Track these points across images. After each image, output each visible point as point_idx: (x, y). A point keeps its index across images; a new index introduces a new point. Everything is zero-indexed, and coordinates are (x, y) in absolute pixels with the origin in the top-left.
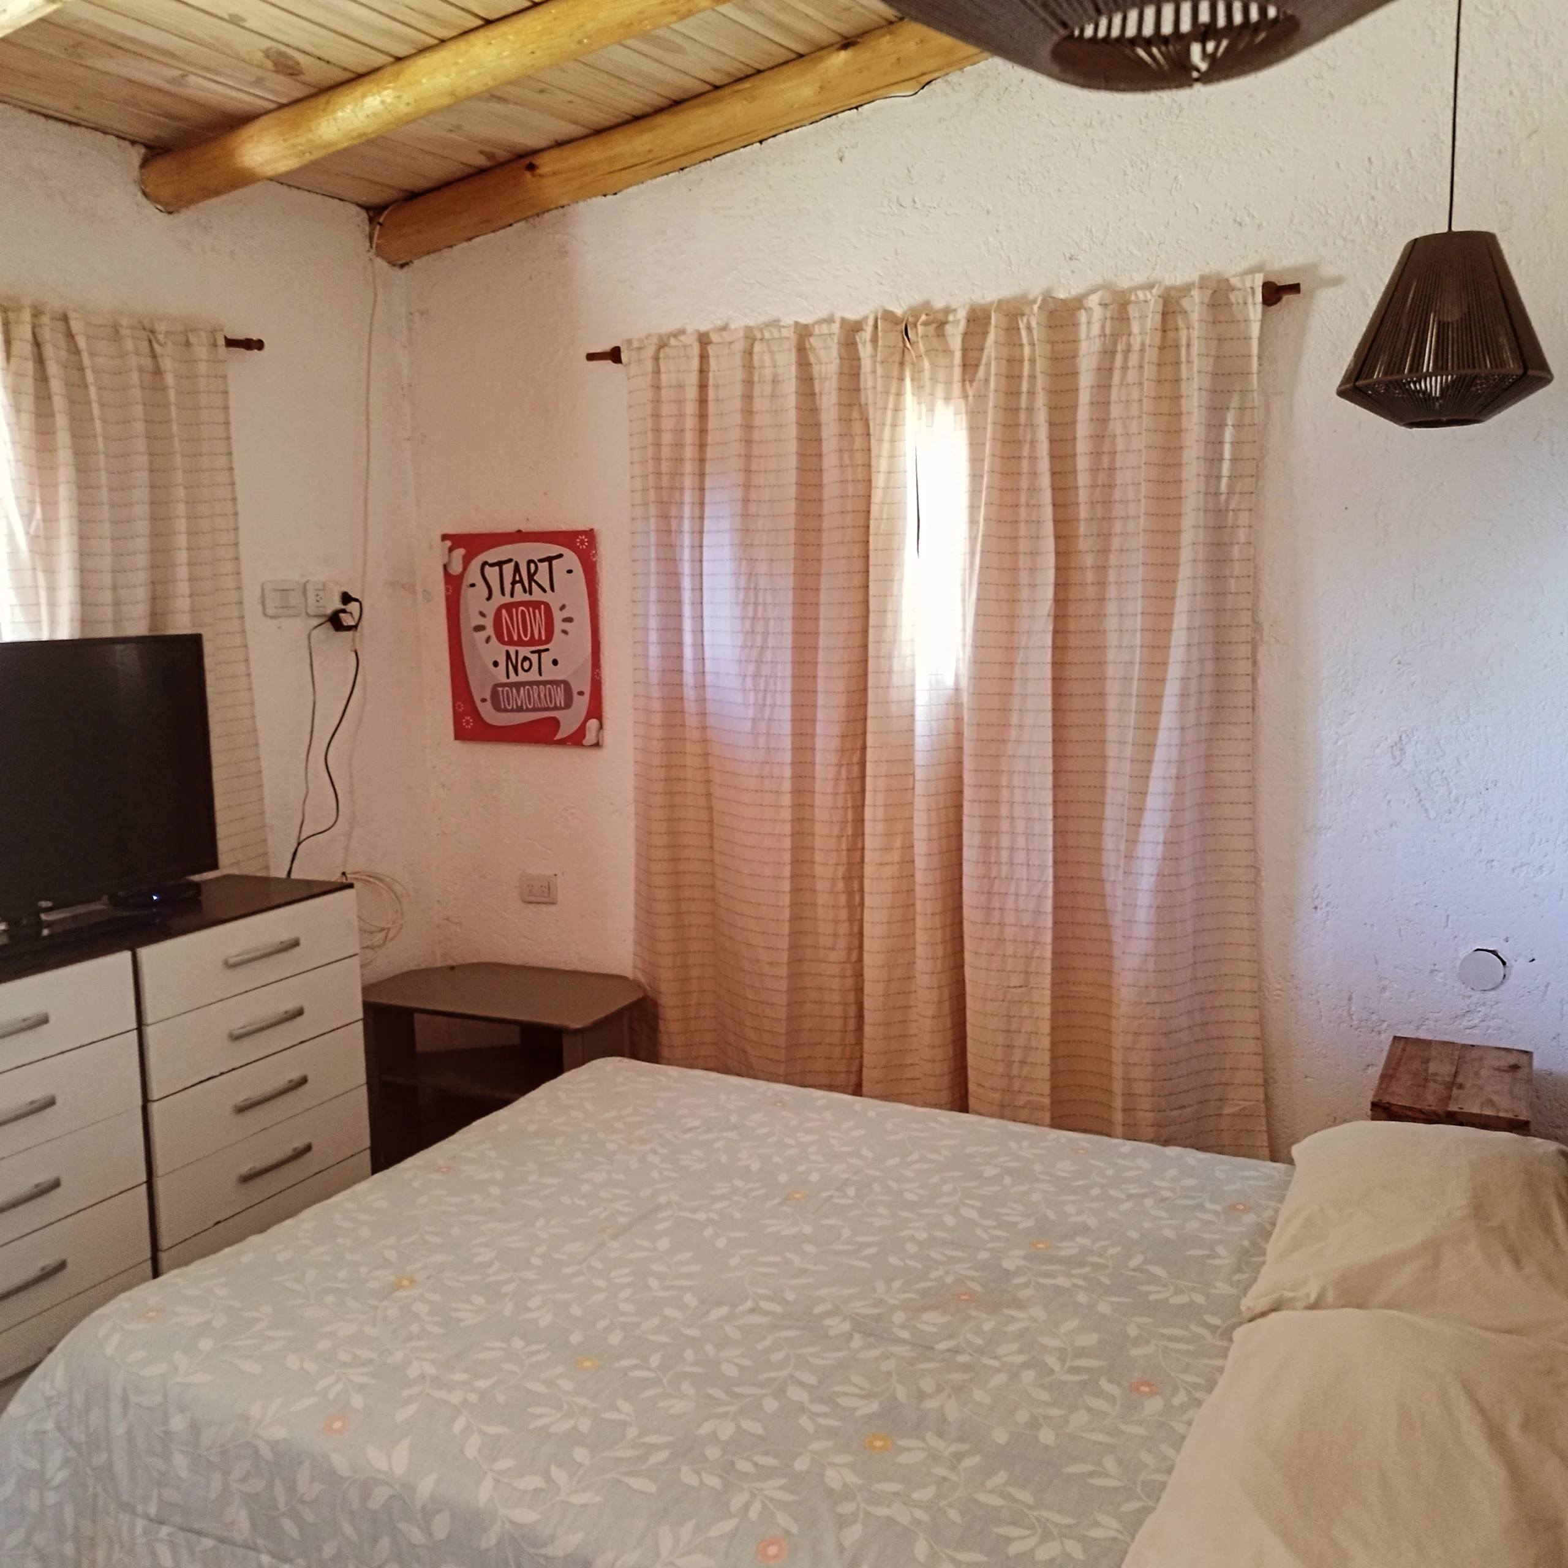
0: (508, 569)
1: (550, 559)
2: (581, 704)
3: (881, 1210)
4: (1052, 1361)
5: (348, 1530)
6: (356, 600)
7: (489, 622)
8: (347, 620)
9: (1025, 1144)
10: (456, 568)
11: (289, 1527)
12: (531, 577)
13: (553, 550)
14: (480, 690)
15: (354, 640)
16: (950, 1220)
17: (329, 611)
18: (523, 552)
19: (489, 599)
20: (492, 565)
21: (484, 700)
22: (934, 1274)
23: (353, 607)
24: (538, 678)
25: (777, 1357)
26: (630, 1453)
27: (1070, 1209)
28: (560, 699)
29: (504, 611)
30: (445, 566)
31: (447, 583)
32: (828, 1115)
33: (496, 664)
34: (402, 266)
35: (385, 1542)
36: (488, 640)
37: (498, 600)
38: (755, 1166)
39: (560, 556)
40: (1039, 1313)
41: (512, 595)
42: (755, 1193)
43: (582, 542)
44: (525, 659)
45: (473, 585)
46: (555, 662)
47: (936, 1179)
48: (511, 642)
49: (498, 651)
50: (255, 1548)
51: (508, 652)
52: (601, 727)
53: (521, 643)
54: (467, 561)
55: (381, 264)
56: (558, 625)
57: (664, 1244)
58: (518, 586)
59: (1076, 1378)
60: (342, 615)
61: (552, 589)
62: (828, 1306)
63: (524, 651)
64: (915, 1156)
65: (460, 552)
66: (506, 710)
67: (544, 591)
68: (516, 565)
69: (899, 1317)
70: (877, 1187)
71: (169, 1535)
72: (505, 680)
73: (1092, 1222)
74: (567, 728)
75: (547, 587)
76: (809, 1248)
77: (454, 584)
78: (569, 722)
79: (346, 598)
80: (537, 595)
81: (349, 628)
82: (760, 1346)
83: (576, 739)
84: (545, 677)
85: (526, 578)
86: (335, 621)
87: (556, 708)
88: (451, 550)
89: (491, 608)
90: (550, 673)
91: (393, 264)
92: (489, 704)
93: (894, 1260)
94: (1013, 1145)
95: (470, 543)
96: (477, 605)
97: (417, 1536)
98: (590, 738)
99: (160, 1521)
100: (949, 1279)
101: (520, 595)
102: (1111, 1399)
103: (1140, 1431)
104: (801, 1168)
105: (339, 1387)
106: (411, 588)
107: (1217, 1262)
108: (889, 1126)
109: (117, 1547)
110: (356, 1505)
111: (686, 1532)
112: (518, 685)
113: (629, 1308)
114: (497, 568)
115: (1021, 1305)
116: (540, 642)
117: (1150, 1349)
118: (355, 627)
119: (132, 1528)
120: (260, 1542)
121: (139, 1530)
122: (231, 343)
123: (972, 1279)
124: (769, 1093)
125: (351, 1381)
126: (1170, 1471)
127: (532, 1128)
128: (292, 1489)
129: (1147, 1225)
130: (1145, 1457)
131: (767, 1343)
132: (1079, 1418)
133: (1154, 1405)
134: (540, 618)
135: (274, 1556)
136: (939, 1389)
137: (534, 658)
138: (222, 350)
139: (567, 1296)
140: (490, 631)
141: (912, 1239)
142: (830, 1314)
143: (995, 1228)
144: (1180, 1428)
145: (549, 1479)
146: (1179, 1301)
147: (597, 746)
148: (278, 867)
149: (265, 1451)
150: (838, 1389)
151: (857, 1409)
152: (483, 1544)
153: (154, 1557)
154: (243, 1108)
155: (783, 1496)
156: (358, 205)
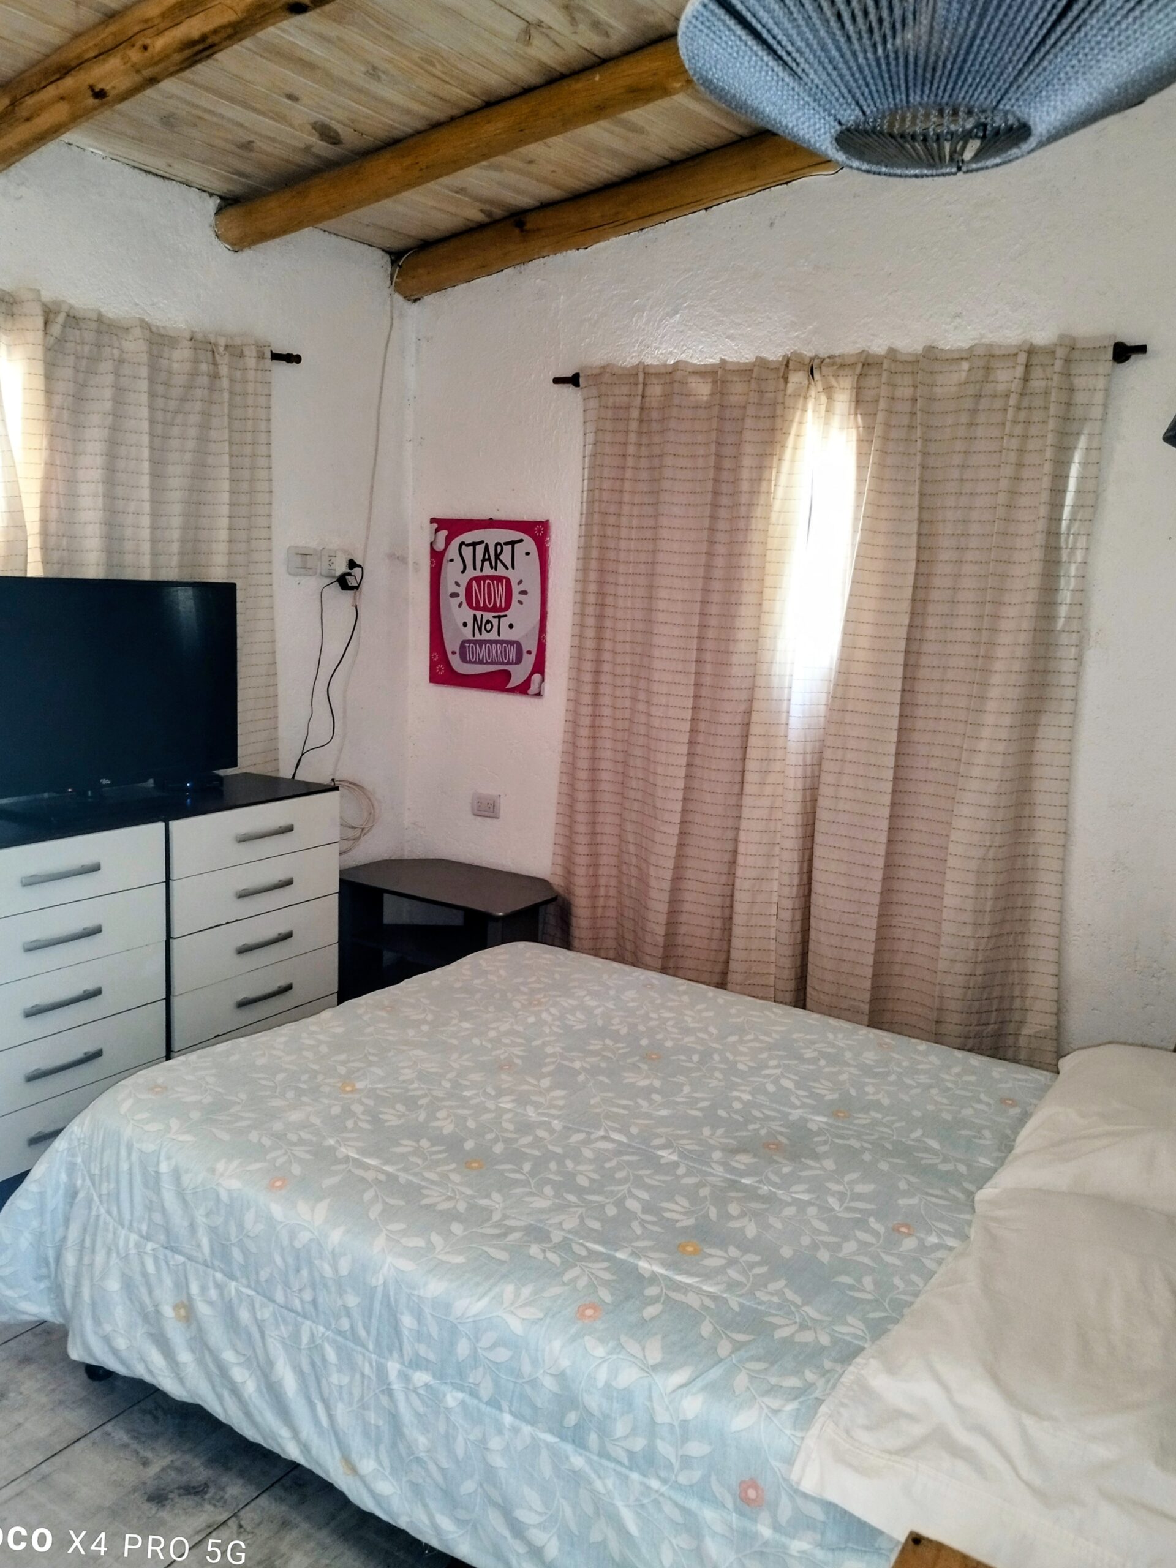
0: (480, 549)
1: (513, 543)
2: (529, 661)
3: (717, 1074)
4: (832, 1201)
5: (278, 1260)
6: (360, 566)
7: (462, 591)
8: (352, 582)
9: (840, 1036)
10: (440, 546)
11: (237, 1254)
12: (497, 556)
13: (515, 535)
14: (452, 644)
15: (355, 598)
16: (771, 1088)
17: (338, 573)
18: (492, 536)
19: (463, 572)
20: (468, 545)
21: (454, 653)
22: (751, 1127)
23: (357, 571)
24: (497, 638)
25: (619, 1175)
26: (497, 1231)
27: (870, 1089)
28: (512, 655)
29: (474, 583)
30: (431, 544)
31: (432, 557)
32: (686, 999)
33: (465, 624)
34: (415, 301)
35: (305, 1273)
36: (460, 605)
37: (471, 573)
38: (624, 1031)
39: (521, 541)
40: (829, 1164)
41: (482, 570)
42: (621, 1051)
43: (539, 531)
44: (488, 622)
45: (452, 560)
46: (511, 626)
47: (764, 1055)
48: (478, 608)
49: (467, 614)
50: (213, 1268)
51: (475, 616)
52: (543, 680)
53: (485, 609)
54: (449, 540)
55: (398, 297)
56: (516, 597)
57: (545, 1083)
58: (487, 563)
59: (850, 1215)
60: (348, 577)
61: (513, 567)
62: (662, 1141)
63: (488, 616)
64: (750, 1037)
65: (443, 534)
66: (470, 662)
67: (507, 568)
68: (487, 546)
69: (717, 1155)
70: (716, 1057)
71: (153, 1250)
72: (471, 638)
73: (886, 1102)
74: (516, 680)
75: (509, 565)
76: (656, 1097)
77: (437, 557)
78: (518, 675)
79: (352, 564)
80: (501, 571)
81: (352, 588)
82: (607, 1165)
83: (523, 689)
84: (502, 637)
85: (493, 556)
86: (343, 582)
87: (508, 663)
88: (437, 531)
89: (464, 580)
90: (506, 635)
91: (407, 298)
92: (457, 656)
93: (722, 1113)
94: (830, 1036)
95: (451, 527)
96: (454, 576)
97: (328, 1271)
98: (534, 688)
99: (148, 1238)
100: (763, 1132)
101: (488, 571)
102: (876, 1234)
103: (898, 1262)
104: (659, 1036)
105: (285, 1158)
106: (403, 560)
107: (982, 1142)
108: (733, 1011)
109: (114, 1255)
110: (286, 1243)
111: (526, 1291)
112: (481, 643)
113: (511, 1127)
114: (471, 548)
115: (816, 1157)
116: (501, 609)
117: (914, 1201)
118: (357, 588)
119: (127, 1240)
120: (217, 1263)
121: (131, 1245)
122: (276, 357)
123: (781, 1133)
124: (642, 977)
125: (294, 1155)
126: (916, 1295)
127: (458, 985)
128: (241, 1226)
129: (930, 1107)
130: (897, 1281)
131: (613, 1163)
132: (850, 1247)
133: (909, 1244)
134: (501, 590)
135: (225, 1275)
136: (743, 1214)
137: (495, 621)
138: (268, 362)
139: (466, 1112)
140: (462, 598)
141: (738, 1099)
142: (664, 1147)
143: (806, 1097)
144: (929, 1263)
145: (429, 1241)
146: (945, 1167)
147: (539, 694)
148: (286, 773)
149: (224, 1196)
150: (665, 1205)
151: (677, 1221)
152: (374, 1283)
153: (143, 1264)
154: (243, 951)
155: (607, 1276)
156: (383, 250)
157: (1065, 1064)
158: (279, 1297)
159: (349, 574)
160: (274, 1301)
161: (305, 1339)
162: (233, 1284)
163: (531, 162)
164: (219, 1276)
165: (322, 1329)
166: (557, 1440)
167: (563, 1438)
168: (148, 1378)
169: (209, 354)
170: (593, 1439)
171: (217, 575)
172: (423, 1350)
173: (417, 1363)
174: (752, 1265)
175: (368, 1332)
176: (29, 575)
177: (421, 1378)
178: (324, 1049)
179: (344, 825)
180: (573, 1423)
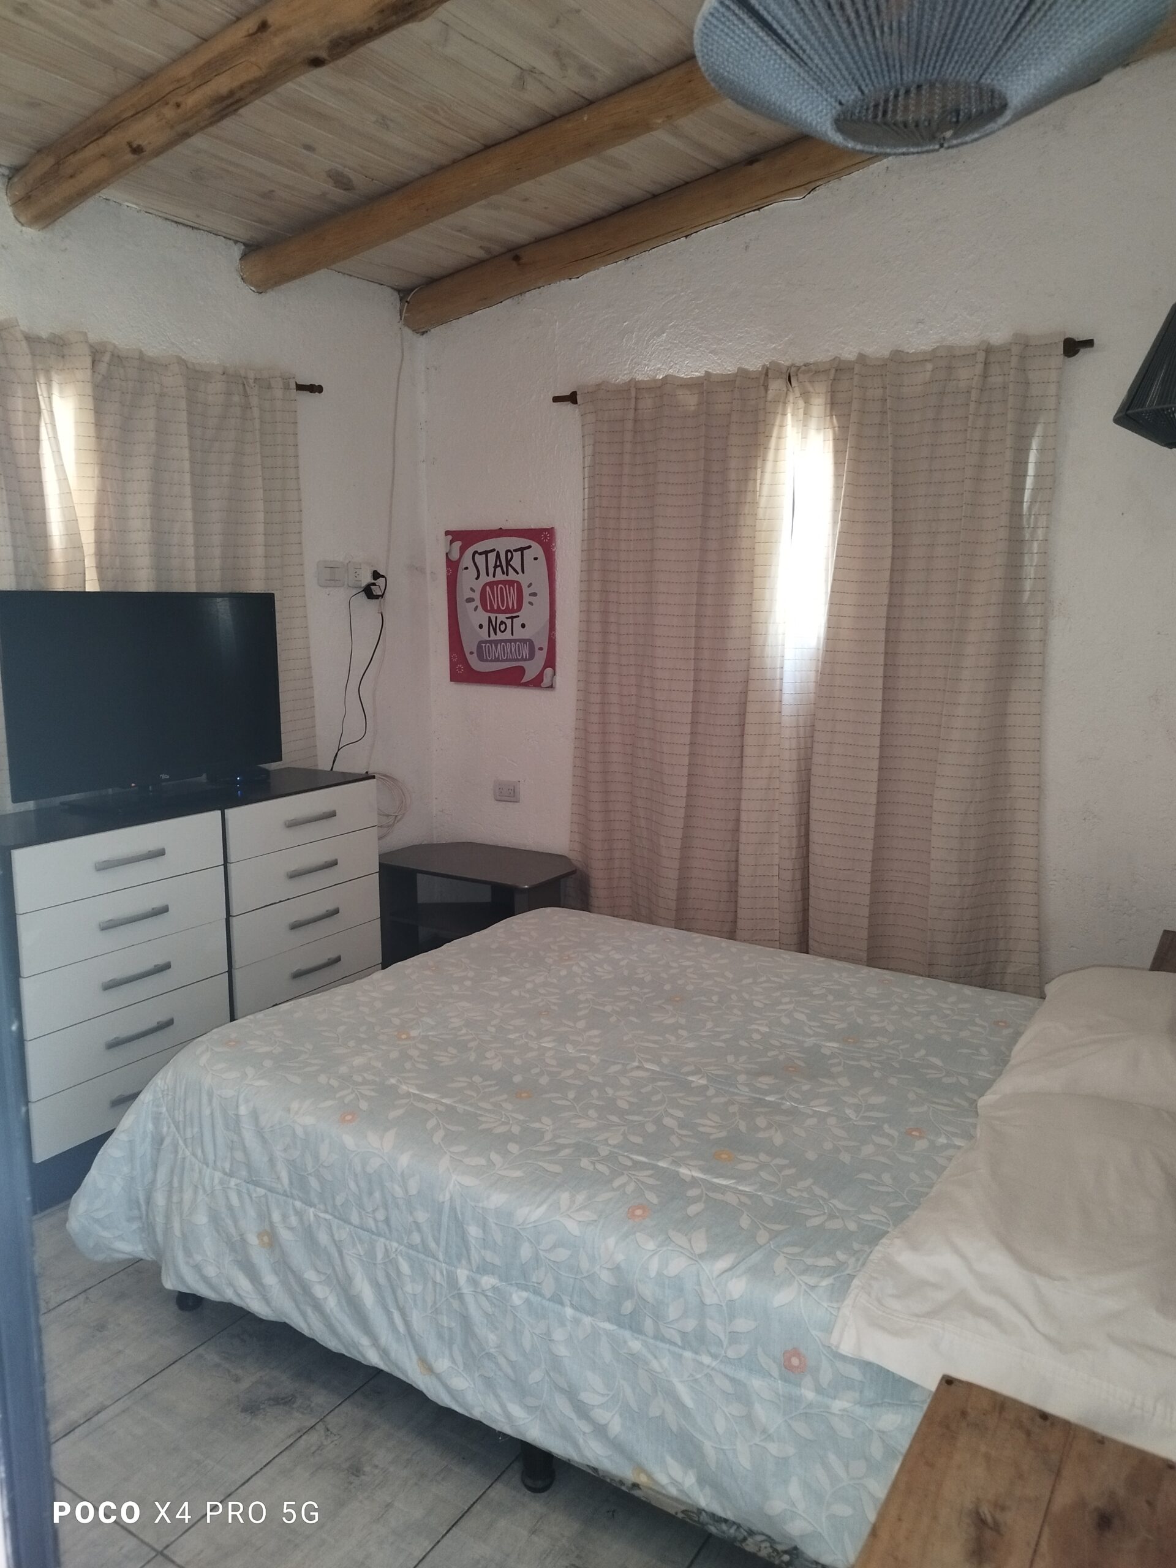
0: (492, 557)
1: (522, 550)
2: (541, 657)
3: (735, 1011)
4: (850, 1113)
5: (352, 1185)
6: (383, 576)
7: (477, 596)
8: (376, 591)
10: (455, 556)
11: (314, 1183)
12: (508, 562)
13: (522, 542)
14: (469, 645)
15: (380, 606)
16: (785, 1021)
17: (364, 584)
18: (502, 545)
19: (477, 579)
20: (480, 554)
21: (472, 653)
22: (770, 1054)
23: (381, 581)
24: (511, 637)
25: (655, 1098)
26: (547, 1149)
27: (875, 1018)
28: (525, 652)
29: (488, 588)
30: (447, 554)
31: (448, 566)
32: (702, 949)
33: (481, 626)
34: (423, 333)
35: (377, 1195)
36: (476, 609)
37: (484, 579)
38: (648, 978)
39: (530, 547)
40: (844, 1082)
41: (494, 576)
42: (647, 996)
43: (546, 537)
44: (502, 623)
45: (466, 568)
46: (523, 626)
47: (777, 994)
48: (492, 611)
49: (482, 617)
50: (292, 1197)
51: (490, 618)
52: (555, 674)
53: (499, 611)
54: (462, 550)
55: (408, 332)
56: (526, 599)
57: (581, 1024)
58: (499, 569)
59: (867, 1123)
60: (372, 587)
61: (523, 572)
62: (692, 1068)
63: (502, 617)
64: (763, 979)
65: (458, 544)
66: (487, 660)
67: (517, 573)
68: (498, 552)
69: (742, 1078)
70: (734, 997)
71: (236, 1185)
72: (488, 639)
73: (891, 1028)
75: (519, 569)
76: (682, 1032)
77: (453, 567)
78: (532, 669)
79: (376, 575)
80: (512, 576)
81: (377, 597)
82: (643, 1090)
83: (536, 683)
84: (515, 637)
85: (504, 563)
86: (368, 591)
87: (523, 659)
88: (452, 542)
89: (478, 586)
90: (519, 633)
91: (416, 331)
92: (475, 655)
93: (743, 1043)
94: (836, 976)
95: (464, 538)
96: (470, 585)
97: (398, 1191)
98: (546, 681)
99: (231, 1175)
100: (782, 1057)
101: (500, 576)
102: (891, 1138)
103: (912, 1160)
104: (681, 982)
105: (352, 1096)
106: (421, 570)
107: (980, 1058)
108: (746, 958)
109: (201, 1191)
110: (359, 1169)
111: (581, 1198)
112: (496, 642)
113: (554, 1062)
114: (484, 556)
115: (831, 1076)
116: (513, 611)
117: (925, 1108)
118: (382, 596)
119: (212, 1179)
120: (295, 1192)
121: (216, 1181)
122: (300, 387)
123: (798, 1058)
124: (661, 933)
125: (360, 1093)
126: (931, 1186)
127: (494, 946)
128: (316, 1157)
129: (931, 1031)
130: (913, 1176)
131: (649, 1088)
132: (868, 1150)
133: (921, 1145)
134: (513, 593)
135: (303, 1202)
136: (769, 1126)
137: (509, 622)
138: (293, 392)
139: (511, 1051)
140: (478, 602)
141: (757, 1031)
142: (693, 1073)
143: (819, 1027)
144: (941, 1161)
145: (489, 1160)
146: (947, 1080)
147: (551, 687)
148: (324, 765)
149: (299, 1131)
150: (698, 1121)
151: (711, 1134)
152: (441, 1199)
153: (227, 1198)
154: (295, 926)
155: (651, 1181)
156: (393, 288)
157: (1050, 989)
158: (355, 1218)
159: (374, 584)
160: (350, 1224)
161: (380, 1256)
162: (312, 1210)
163: (526, 200)
164: (298, 1204)
165: (395, 1245)
166: (615, 1327)
167: (620, 1325)
168: (236, 1301)
169: (241, 386)
170: (648, 1324)
171: (257, 586)
172: (489, 1256)
173: (485, 1268)
174: (782, 1168)
175: (438, 1244)
176: (87, 590)
177: (488, 1281)
178: (378, 1005)
179: (381, 814)
180: (629, 1312)
